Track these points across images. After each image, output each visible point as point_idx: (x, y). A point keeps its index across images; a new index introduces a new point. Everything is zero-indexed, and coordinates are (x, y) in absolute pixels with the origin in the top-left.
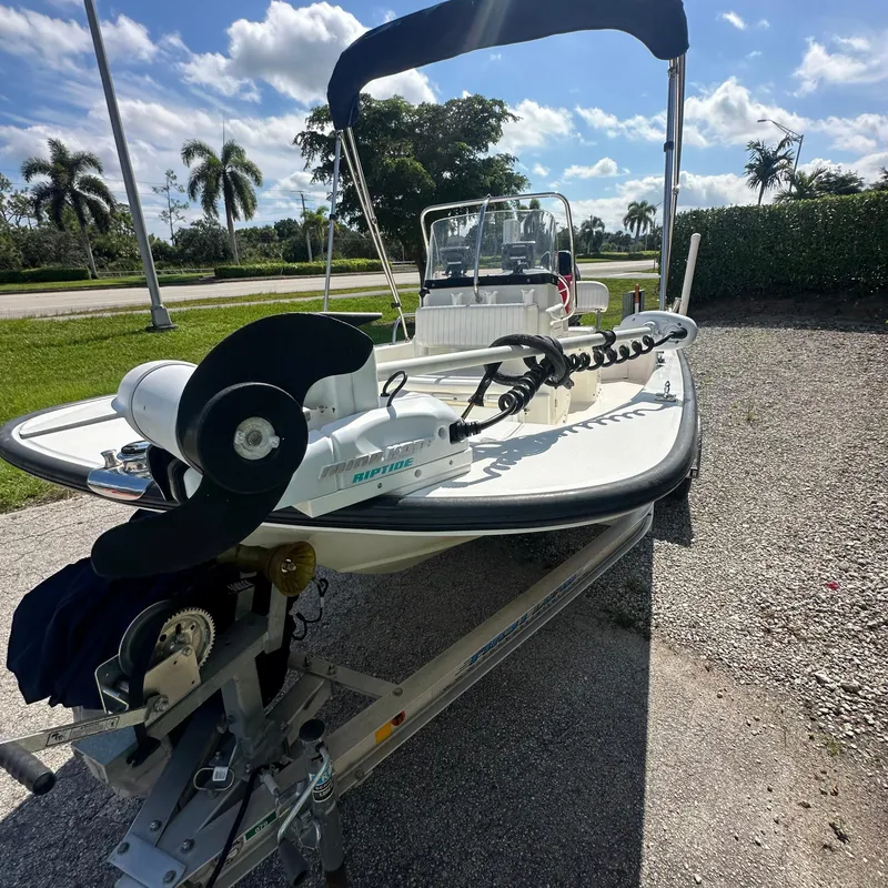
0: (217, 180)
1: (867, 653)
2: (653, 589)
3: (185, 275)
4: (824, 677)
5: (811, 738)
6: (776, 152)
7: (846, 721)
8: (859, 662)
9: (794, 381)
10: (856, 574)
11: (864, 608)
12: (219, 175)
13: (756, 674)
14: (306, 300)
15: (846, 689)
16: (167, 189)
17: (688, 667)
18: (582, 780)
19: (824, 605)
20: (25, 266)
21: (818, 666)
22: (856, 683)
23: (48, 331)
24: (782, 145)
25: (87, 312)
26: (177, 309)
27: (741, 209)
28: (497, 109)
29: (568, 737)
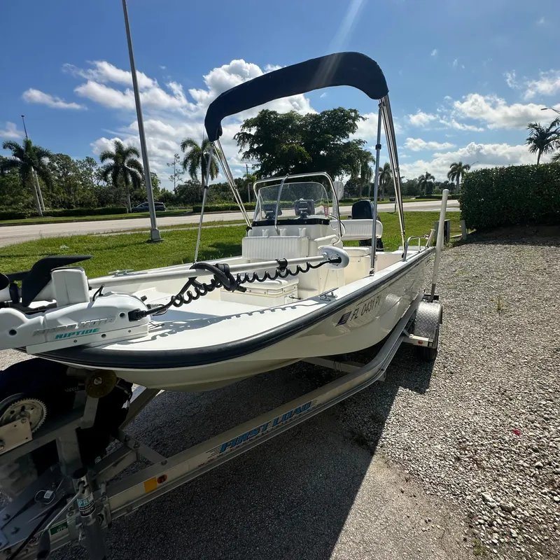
0: (198, 159)
1: (527, 484)
2: (388, 421)
3: (178, 210)
4: (488, 497)
5: (465, 540)
6: (549, 130)
7: (495, 532)
8: (519, 489)
9: (543, 284)
10: (538, 425)
11: (536, 451)
12: (199, 157)
13: (440, 488)
14: (239, 225)
15: (503, 508)
16: (174, 164)
17: (394, 477)
18: (293, 542)
19: (506, 445)
20: (98, 206)
21: (487, 488)
22: (511, 505)
23: (98, 242)
24: (553, 125)
25: (120, 232)
26: (166, 230)
27: (516, 167)
28: (353, 114)
29: (295, 512)
